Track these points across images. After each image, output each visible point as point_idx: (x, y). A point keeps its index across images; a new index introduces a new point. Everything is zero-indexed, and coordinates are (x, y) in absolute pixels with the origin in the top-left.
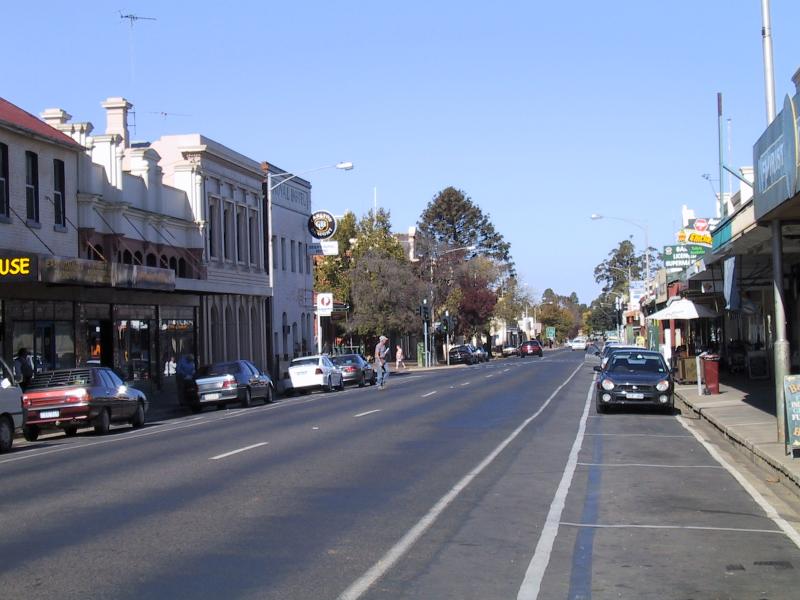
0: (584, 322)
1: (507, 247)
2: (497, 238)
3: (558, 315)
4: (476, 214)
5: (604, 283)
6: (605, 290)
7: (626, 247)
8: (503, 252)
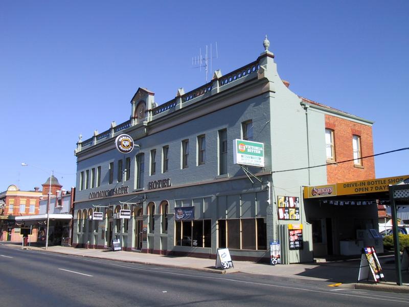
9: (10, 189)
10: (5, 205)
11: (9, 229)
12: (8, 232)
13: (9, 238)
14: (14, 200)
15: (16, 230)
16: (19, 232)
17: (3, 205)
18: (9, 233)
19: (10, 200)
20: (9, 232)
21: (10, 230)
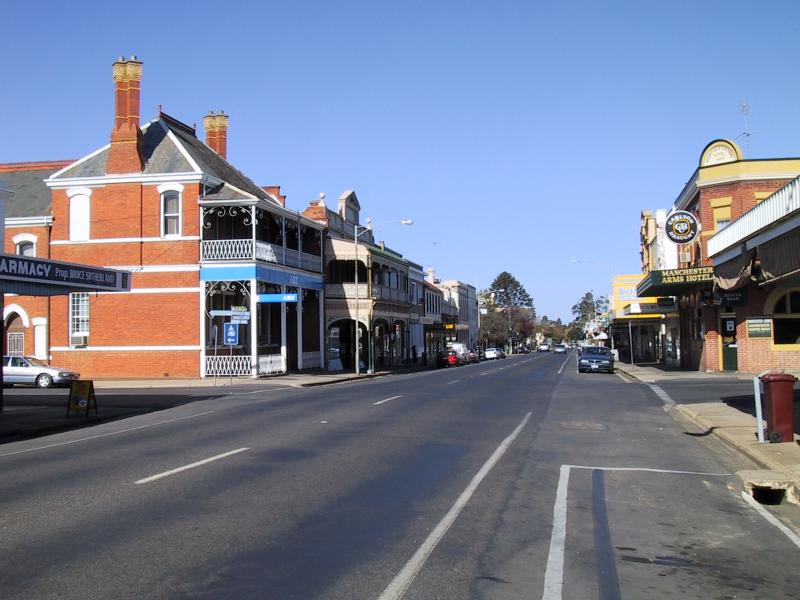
0: (566, 335)
1: (532, 300)
2: (527, 296)
3: (554, 332)
4: (517, 284)
5: (577, 315)
6: (577, 319)
7: (589, 296)
8: (530, 303)
9: (711, 158)
10: (699, 227)
11: (724, 322)
12: (725, 334)
13: (730, 359)
14: (728, 200)
15: (753, 325)
16: (767, 334)
17: (693, 227)
18: (731, 339)
19: (715, 202)
20: (729, 334)
21: (730, 326)
